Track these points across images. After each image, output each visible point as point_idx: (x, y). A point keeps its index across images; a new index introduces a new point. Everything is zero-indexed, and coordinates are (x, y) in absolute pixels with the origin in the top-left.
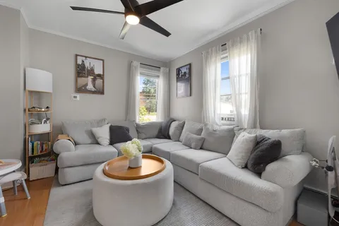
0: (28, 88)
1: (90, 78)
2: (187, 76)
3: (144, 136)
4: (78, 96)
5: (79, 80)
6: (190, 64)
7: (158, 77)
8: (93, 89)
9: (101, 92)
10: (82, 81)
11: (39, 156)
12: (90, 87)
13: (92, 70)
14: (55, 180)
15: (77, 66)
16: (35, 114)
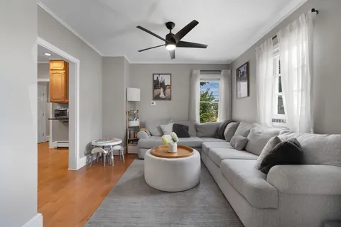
0: (128, 100)
1: (162, 89)
2: (245, 75)
3: (200, 134)
4: (155, 102)
5: (155, 91)
6: (248, 63)
7: (219, 79)
8: (164, 97)
9: (170, 99)
10: (157, 91)
11: (133, 140)
12: (162, 95)
13: (163, 83)
14: (136, 156)
15: (154, 81)
16: (132, 115)
